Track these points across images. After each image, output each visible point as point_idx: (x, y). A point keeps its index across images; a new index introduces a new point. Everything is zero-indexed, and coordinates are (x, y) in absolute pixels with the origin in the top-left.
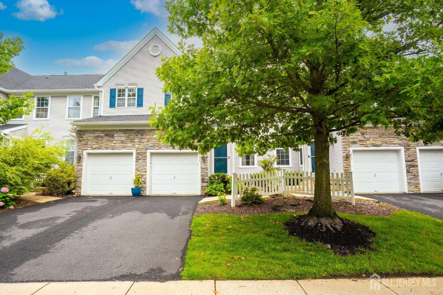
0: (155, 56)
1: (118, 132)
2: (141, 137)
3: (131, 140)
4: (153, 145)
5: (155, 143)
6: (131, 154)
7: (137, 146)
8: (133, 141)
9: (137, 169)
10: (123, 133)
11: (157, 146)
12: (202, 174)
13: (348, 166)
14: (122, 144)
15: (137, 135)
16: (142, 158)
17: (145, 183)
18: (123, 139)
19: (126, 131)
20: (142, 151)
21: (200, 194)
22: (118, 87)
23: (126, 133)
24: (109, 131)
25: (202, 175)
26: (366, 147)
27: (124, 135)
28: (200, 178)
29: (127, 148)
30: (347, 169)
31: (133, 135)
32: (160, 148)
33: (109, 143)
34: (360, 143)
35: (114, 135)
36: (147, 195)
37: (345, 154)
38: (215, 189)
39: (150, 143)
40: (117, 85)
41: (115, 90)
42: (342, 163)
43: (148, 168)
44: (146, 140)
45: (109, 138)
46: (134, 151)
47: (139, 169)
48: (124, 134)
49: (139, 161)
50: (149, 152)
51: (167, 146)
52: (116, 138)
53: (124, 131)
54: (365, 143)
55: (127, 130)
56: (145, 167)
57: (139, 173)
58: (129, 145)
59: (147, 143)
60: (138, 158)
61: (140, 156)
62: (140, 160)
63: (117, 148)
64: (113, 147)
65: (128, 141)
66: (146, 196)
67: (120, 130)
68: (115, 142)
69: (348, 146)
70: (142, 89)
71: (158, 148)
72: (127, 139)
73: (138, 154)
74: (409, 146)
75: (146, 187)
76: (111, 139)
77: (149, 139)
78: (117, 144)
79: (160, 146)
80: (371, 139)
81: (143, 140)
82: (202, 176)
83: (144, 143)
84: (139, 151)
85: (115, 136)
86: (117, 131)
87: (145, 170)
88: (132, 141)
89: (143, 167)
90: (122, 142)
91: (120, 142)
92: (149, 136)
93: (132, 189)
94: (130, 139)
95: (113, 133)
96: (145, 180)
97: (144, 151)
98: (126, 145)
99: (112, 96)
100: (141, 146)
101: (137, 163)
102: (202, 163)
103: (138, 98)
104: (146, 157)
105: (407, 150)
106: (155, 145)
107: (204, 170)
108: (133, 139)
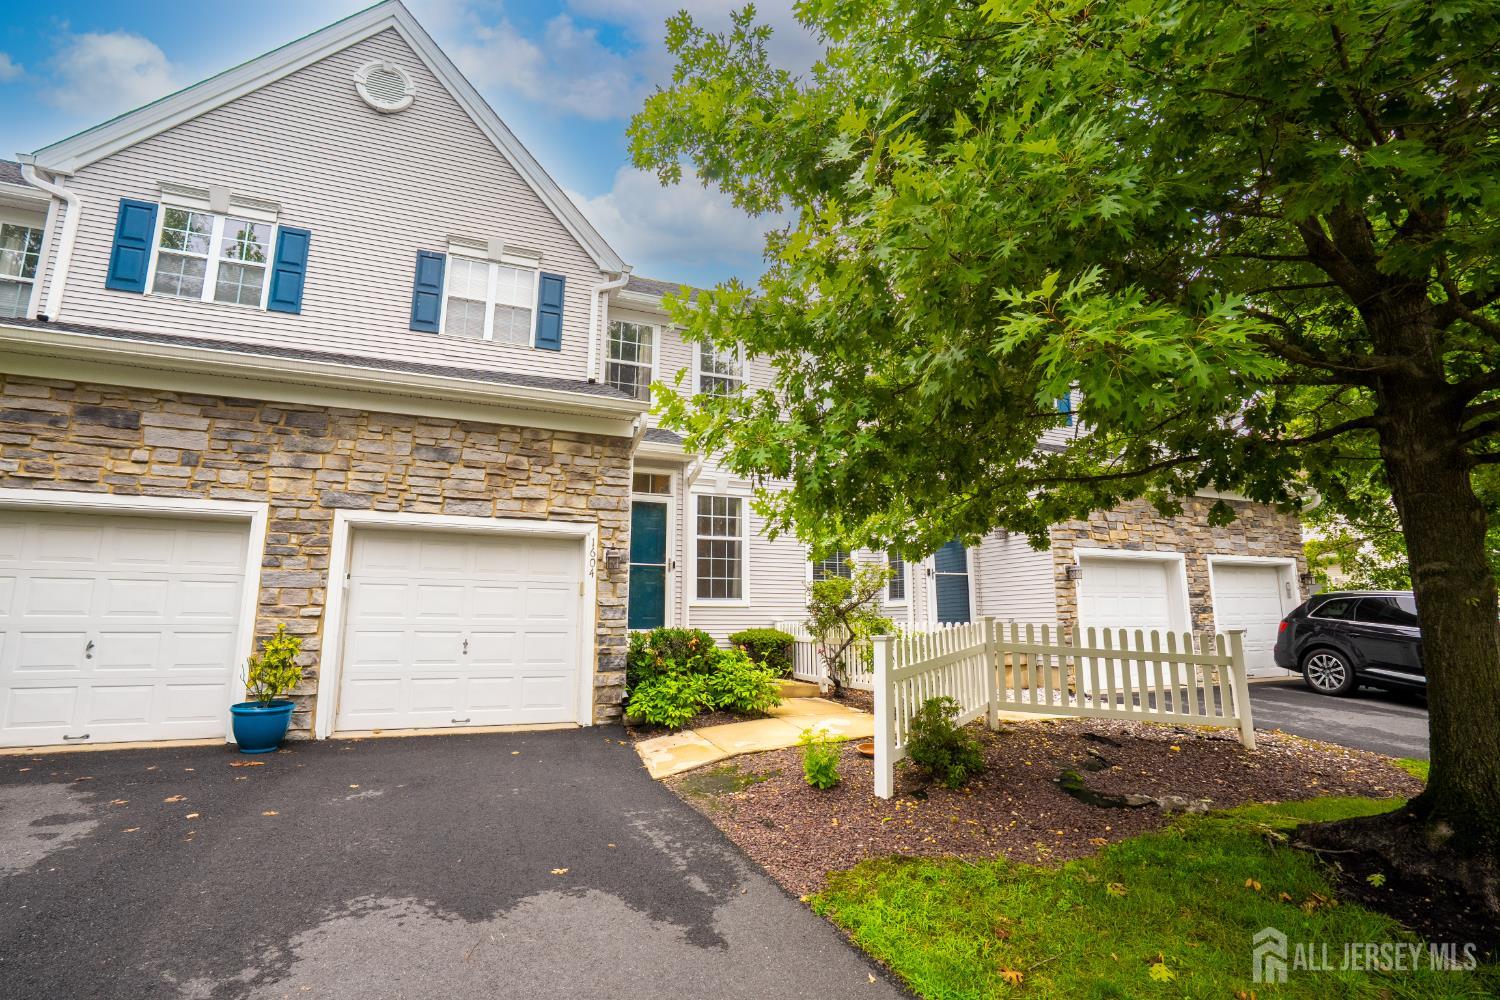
0: (382, 113)
1: (168, 407)
2: (309, 442)
3: (248, 452)
4: (367, 487)
5: (378, 477)
6: (242, 524)
7: (276, 485)
8: (256, 457)
9: (264, 605)
10: (197, 410)
11: (390, 493)
12: (603, 631)
13: (1071, 608)
14: (187, 471)
15: (280, 432)
16: (308, 550)
17: (312, 677)
18: (200, 442)
19: (222, 406)
20: (304, 514)
21: (587, 720)
22: (165, 198)
23: (213, 412)
24: (106, 391)
25: (600, 639)
26: (1110, 547)
27: (204, 423)
28: (590, 648)
29: (217, 493)
30: (1068, 615)
31: (261, 427)
32: (406, 506)
33: (106, 461)
34: (1098, 536)
35: (138, 416)
36: (321, 734)
37: (1062, 569)
38: (673, 699)
39: (350, 475)
40: (164, 187)
41: (152, 209)
42: (1054, 595)
43: (333, 599)
44: (332, 462)
45: (101, 431)
46: (259, 514)
47: (281, 606)
48: (207, 421)
49: (286, 562)
50: (341, 519)
51: (440, 500)
52: (151, 436)
53: (210, 402)
54: (1106, 537)
55: (226, 400)
56: (318, 596)
57: (276, 623)
58: (228, 476)
59: (340, 477)
60: (280, 548)
61: (294, 540)
62: (290, 556)
63: (151, 490)
64: (124, 481)
65: (230, 456)
66: (310, 746)
67: (180, 395)
68: (138, 455)
69: (1068, 544)
70: (305, 235)
71: (396, 507)
72: (222, 445)
73: (278, 526)
74: (1194, 551)
75: (314, 697)
76: (120, 437)
77: (348, 458)
78: (157, 468)
79: (408, 496)
80: (1120, 526)
81: (317, 461)
82: (601, 643)
83: (320, 475)
84: (284, 513)
85: (143, 421)
86: (162, 399)
87: (316, 611)
88: (248, 458)
89: (306, 593)
90: (189, 459)
91: (175, 456)
92: (349, 444)
93: (239, 713)
94: (237, 447)
95: (137, 407)
96: (315, 662)
97: (317, 512)
98: (210, 475)
99: (126, 233)
100: (304, 489)
101: (269, 571)
102: (601, 584)
103: (277, 272)
104: (326, 543)
105: (1191, 562)
106: (382, 488)
107: (610, 615)
108: (259, 451)
